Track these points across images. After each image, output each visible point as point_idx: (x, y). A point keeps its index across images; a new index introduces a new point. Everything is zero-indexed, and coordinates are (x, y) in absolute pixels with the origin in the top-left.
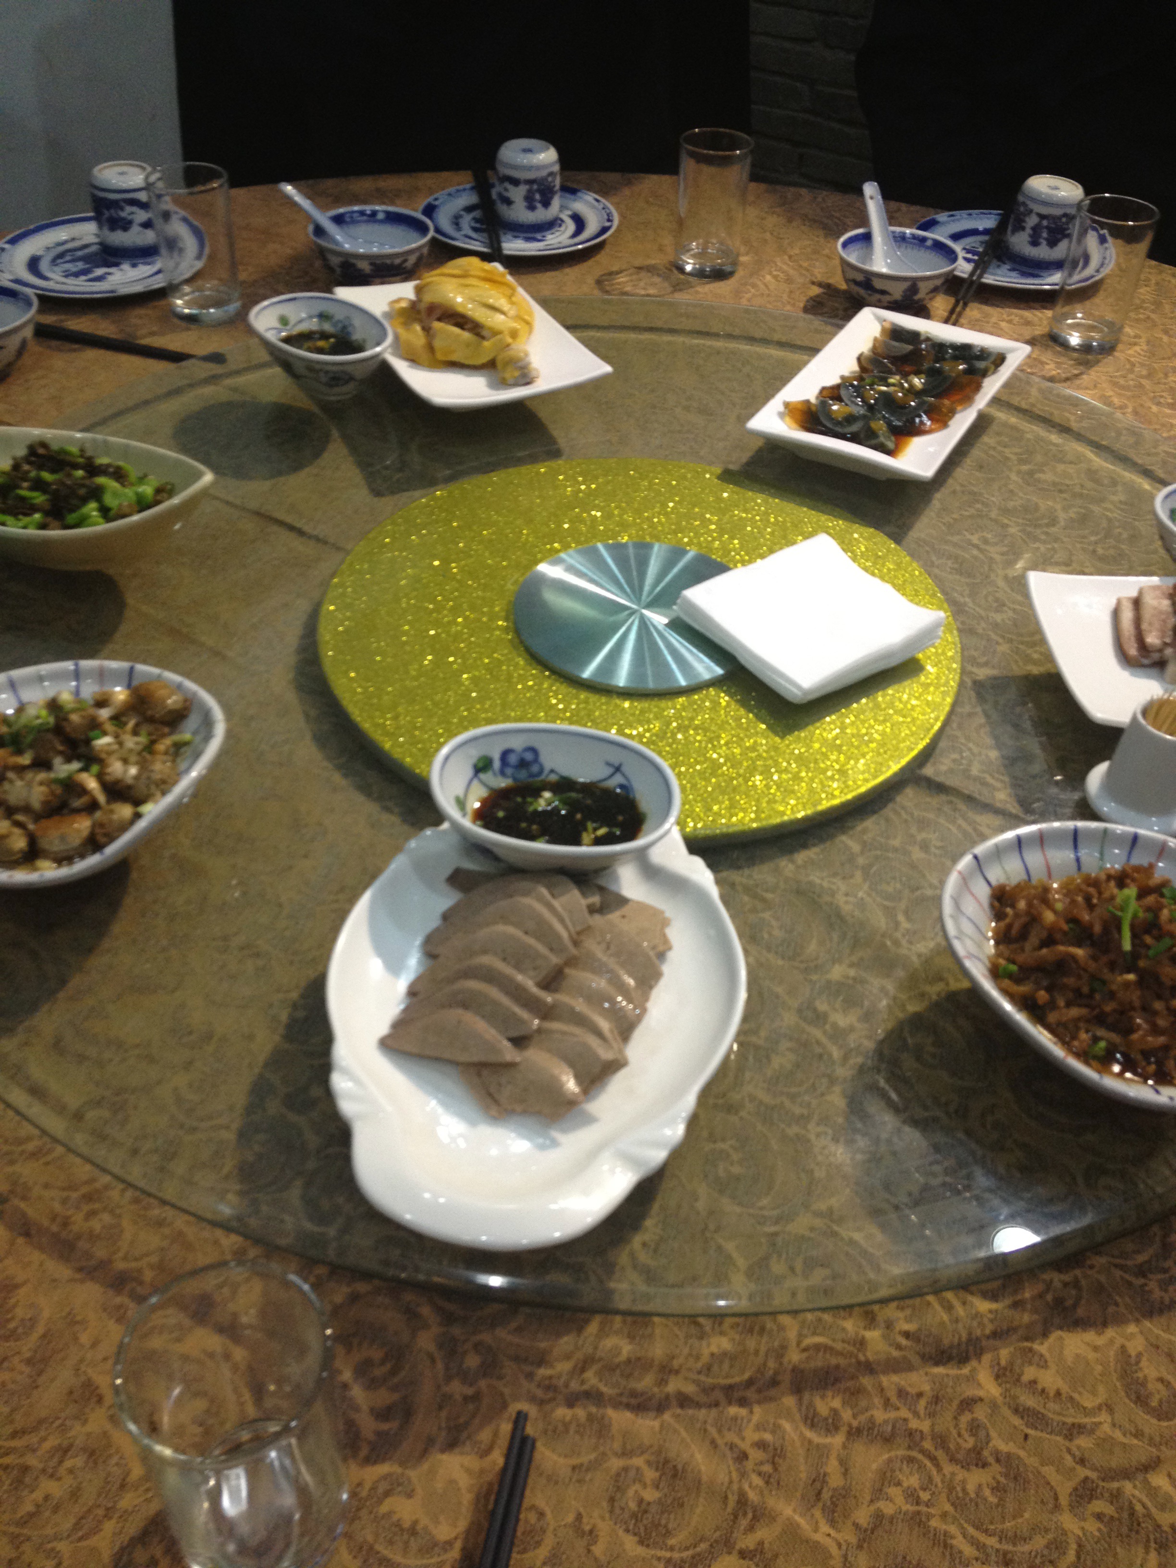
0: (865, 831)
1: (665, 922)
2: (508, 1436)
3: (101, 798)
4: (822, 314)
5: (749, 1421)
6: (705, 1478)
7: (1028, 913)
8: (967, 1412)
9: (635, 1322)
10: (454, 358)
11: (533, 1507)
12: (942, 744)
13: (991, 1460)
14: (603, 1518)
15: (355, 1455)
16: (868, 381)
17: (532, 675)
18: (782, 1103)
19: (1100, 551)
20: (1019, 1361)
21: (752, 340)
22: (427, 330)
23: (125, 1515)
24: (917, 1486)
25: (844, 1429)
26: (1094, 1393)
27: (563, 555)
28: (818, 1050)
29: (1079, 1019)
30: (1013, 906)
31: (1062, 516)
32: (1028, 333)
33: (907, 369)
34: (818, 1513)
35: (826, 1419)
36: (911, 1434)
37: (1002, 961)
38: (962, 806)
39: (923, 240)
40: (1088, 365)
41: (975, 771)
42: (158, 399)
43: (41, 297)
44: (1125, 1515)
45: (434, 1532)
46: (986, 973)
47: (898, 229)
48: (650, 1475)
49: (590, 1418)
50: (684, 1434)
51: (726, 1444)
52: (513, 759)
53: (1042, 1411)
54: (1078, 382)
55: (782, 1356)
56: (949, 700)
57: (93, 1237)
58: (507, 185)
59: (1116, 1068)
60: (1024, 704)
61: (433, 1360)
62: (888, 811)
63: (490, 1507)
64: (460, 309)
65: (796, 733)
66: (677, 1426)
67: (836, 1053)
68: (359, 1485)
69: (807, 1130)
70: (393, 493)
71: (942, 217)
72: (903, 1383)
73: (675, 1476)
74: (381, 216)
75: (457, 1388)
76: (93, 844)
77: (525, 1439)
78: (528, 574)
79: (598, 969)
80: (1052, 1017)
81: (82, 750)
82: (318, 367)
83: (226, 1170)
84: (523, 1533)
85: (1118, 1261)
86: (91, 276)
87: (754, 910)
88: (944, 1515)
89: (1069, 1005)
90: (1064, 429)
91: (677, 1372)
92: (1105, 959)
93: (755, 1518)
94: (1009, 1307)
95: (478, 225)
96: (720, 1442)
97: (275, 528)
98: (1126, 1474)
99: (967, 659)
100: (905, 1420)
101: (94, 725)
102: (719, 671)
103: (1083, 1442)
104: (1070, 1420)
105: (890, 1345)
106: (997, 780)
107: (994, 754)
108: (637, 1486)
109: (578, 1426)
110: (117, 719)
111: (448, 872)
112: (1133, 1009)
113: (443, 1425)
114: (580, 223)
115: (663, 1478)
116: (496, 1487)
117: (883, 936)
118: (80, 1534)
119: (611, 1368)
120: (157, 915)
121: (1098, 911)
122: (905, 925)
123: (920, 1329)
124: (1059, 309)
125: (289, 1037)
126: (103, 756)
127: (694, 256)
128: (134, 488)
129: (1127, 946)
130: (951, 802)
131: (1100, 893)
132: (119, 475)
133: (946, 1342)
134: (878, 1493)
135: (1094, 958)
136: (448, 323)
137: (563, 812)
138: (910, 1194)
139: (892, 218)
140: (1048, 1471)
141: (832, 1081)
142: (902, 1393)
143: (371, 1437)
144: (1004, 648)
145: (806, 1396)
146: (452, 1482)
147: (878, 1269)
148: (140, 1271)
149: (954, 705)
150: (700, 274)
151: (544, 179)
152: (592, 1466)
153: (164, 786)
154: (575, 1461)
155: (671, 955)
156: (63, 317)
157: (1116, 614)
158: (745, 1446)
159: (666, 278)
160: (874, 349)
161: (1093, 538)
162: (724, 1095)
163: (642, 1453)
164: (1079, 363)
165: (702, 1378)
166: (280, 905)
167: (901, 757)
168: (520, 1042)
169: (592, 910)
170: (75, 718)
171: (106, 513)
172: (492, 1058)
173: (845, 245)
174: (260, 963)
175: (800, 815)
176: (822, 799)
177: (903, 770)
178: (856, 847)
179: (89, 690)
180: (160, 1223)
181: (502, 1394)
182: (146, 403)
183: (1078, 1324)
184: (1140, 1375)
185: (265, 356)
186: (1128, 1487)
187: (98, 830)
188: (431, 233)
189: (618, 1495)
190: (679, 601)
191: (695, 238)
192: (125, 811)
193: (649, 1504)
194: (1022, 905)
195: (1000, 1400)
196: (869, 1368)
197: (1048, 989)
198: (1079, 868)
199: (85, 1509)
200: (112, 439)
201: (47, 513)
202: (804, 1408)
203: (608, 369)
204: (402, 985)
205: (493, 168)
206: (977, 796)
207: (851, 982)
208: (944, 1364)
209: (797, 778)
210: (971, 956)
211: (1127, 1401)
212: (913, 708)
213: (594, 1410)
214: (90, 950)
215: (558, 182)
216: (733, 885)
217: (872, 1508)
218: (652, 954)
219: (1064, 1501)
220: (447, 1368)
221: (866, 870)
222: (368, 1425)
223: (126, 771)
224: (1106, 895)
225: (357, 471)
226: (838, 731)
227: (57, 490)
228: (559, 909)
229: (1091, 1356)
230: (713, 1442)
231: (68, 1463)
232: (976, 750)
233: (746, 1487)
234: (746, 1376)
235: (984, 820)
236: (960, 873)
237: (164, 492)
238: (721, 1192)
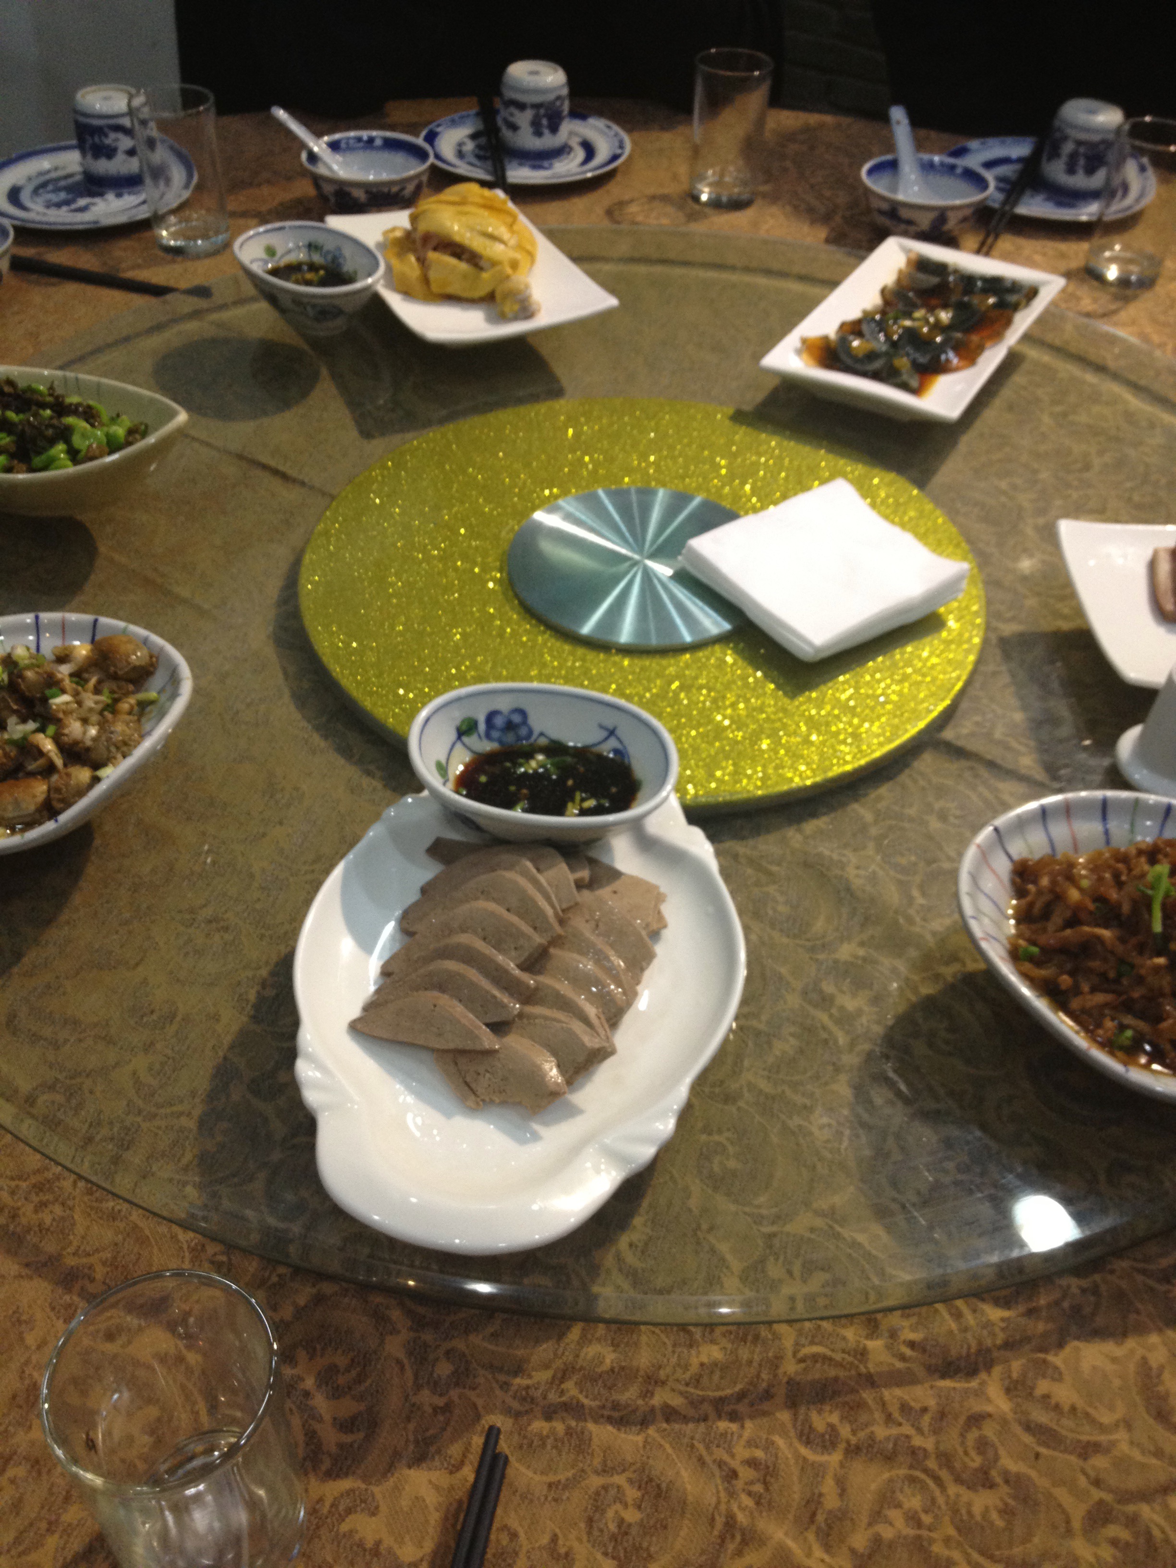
0: (879, 798)
1: (660, 898)
2: (480, 1451)
3: (59, 762)
4: (845, 245)
5: (740, 1436)
6: (690, 1498)
7: (1052, 891)
8: (974, 1429)
9: (619, 1329)
10: (450, 290)
11: (505, 1527)
12: (964, 705)
13: (999, 1480)
14: (580, 1540)
15: (314, 1469)
16: (891, 315)
17: (526, 630)
18: (783, 1092)
19: (1136, 498)
20: (1030, 1375)
21: (768, 272)
22: (421, 261)
23: (68, 1531)
24: (919, 1509)
25: (843, 1445)
26: (1111, 1408)
27: (561, 502)
28: (824, 1035)
29: (1106, 1005)
30: (1035, 882)
31: (1097, 462)
32: (1064, 266)
33: (934, 302)
34: (811, 1536)
35: (823, 1435)
36: (913, 1452)
37: (1022, 942)
38: (984, 772)
39: (952, 168)
40: (1126, 300)
41: (998, 734)
42: (138, 335)
43: (15, 228)
44: (1142, 1540)
45: (399, 1552)
46: (1004, 953)
47: (926, 157)
48: (632, 1494)
49: (569, 1432)
50: (670, 1450)
51: (714, 1461)
52: (499, 721)
53: (1055, 1427)
54: (1115, 318)
55: (777, 1367)
56: (972, 658)
57: (42, 1229)
58: (512, 109)
59: (1143, 1060)
60: (1052, 662)
61: (402, 1368)
62: (904, 777)
63: (459, 1527)
64: (457, 238)
65: (807, 693)
66: (663, 1442)
67: (842, 1039)
68: (321, 1500)
69: (810, 1123)
70: (383, 434)
71: (974, 144)
72: (906, 1397)
73: (658, 1496)
74: (378, 142)
75: (426, 1398)
76: (49, 810)
77: (496, 1457)
78: (524, 522)
79: (585, 948)
80: (1075, 1004)
81: (38, 709)
82: (305, 300)
83: (185, 1161)
84: (494, 1555)
85: (1141, 1265)
86: (73, 206)
87: (757, 884)
88: (947, 1541)
89: (1094, 990)
90: (1100, 369)
91: (664, 1383)
92: (1134, 941)
93: (744, 1542)
94: (1023, 1315)
95: (482, 153)
96: (708, 1459)
97: (259, 472)
98: (1144, 1496)
99: (992, 614)
100: (908, 1437)
101: (52, 683)
102: (727, 626)
103: (1099, 1462)
104: (1084, 1438)
105: (894, 1356)
106: (1020, 743)
107: (1018, 717)
108: (618, 1506)
109: (556, 1440)
110: (78, 676)
111: (428, 842)
112: (1162, 995)
113: (411, 1438)
114: (590, 151)
115: (646, 1497)
116: (465, 1506)
117: (896, 912)
118: (21, 1548)
119: (594, 1378)
120: (120, 885)
121: (1129, 889)
122: (921, 901)
123: (926, 1339)
124: (1097, 241)
125: (255, 1018)
126: (61, 715)
127: (710, 185)
128: (105, 429)
129: (1158, 927)
130: (972, 768)
131: (1130, 870)
132: (89, 415)
133: (954, 1353)
134: (877, 1516)
135: (1122, 940)
136: (445, 253)
137: (554, 777)
138: (919, 1193)
139: (920, 145)
140: (1062, 1495)
141: (837, 1069)
142: (905, 1408)
143: (334, 1449)
144: (1031, 602)
145: (802, 1410)
146: (418, 1499)
147: (882, 1273)
148: (91, 1267)
149: (978, 663)
150: (716, 204)
151: (553, 103)
152: (567, 1486)
153: (125, 747)
154: (552, 1478)
155: (666, 934)
156: (42, 249)
157: (1152, 566)
158: (735, 1464)
159: (681, 207)
160: (899, 281)
161: (1129, 485)
162: (722, 1082)
163: (624, 1471)
164: (1116, 298)
165: (691, 1390)
166: (252, 876)
167: (919, 718)
168: (499, 1028)
169: (580, 885)
170: (29, 674)
171: (74, 456)
172: (469, 1045)
173: (870, 172)
174: (228, 937)
175: (808, 783)
176: (833, 765)
177: (921, 733)
178: (868, 816)
179: (50, 644)
180: (113, 1216)
181: (475, 1406)
182: (127, 339)
183: (1098, 1334)
184: (1161, 1388)
185: (249, 289)
186: (1146, 1512)
187: (54, 796)
188: (432, 160)
189: (597, 1516)
190: (684, 551)
191: (712, 166)
192: (83, 774)
193: (630, 1525)
194: (1045, 881)
195: (1010, 1416)
196: (871, 1381)
197: (1072, 973)
198: (1108, 842)
199: (26, 1523)
200: (82, 376)
201: (12, 456)
202: (799, 1423)
203: (612, 302)
204: (374, 965)
205: (499, 94)
206: (999, 761)
207: (860, 962)
208: (951, 1377)
209: (807, 742)
210: (989, 937)
211: (1146, 1416)
212: (933, 667)
213: (573, 1423)
214: (49, 922)
215: (566, 107)
216: (736, 857)
217: (870, 1532)
218: (644, 933)
219: (1076, 1524)
220: (416, 1376)
221: (879, 840)
222: (330, 1437)
223: (85, 733)
224: (1136, 872)
225: (347, 412)
226: (852, 691)
227: (23, 432)
228: (545, 884)
229: (1110, 1367)
230: (700, 1459)
231: (10, 1473)
232: (999, 711)
233: (735, 1508)
234: (738, 1388)
235: (1007, 787)
236: (979, 846)
237: (136, 432)
238: (716, 1189)
